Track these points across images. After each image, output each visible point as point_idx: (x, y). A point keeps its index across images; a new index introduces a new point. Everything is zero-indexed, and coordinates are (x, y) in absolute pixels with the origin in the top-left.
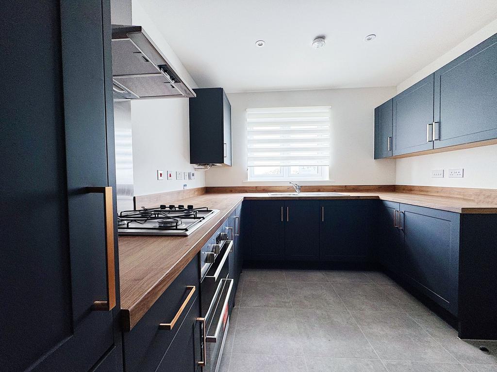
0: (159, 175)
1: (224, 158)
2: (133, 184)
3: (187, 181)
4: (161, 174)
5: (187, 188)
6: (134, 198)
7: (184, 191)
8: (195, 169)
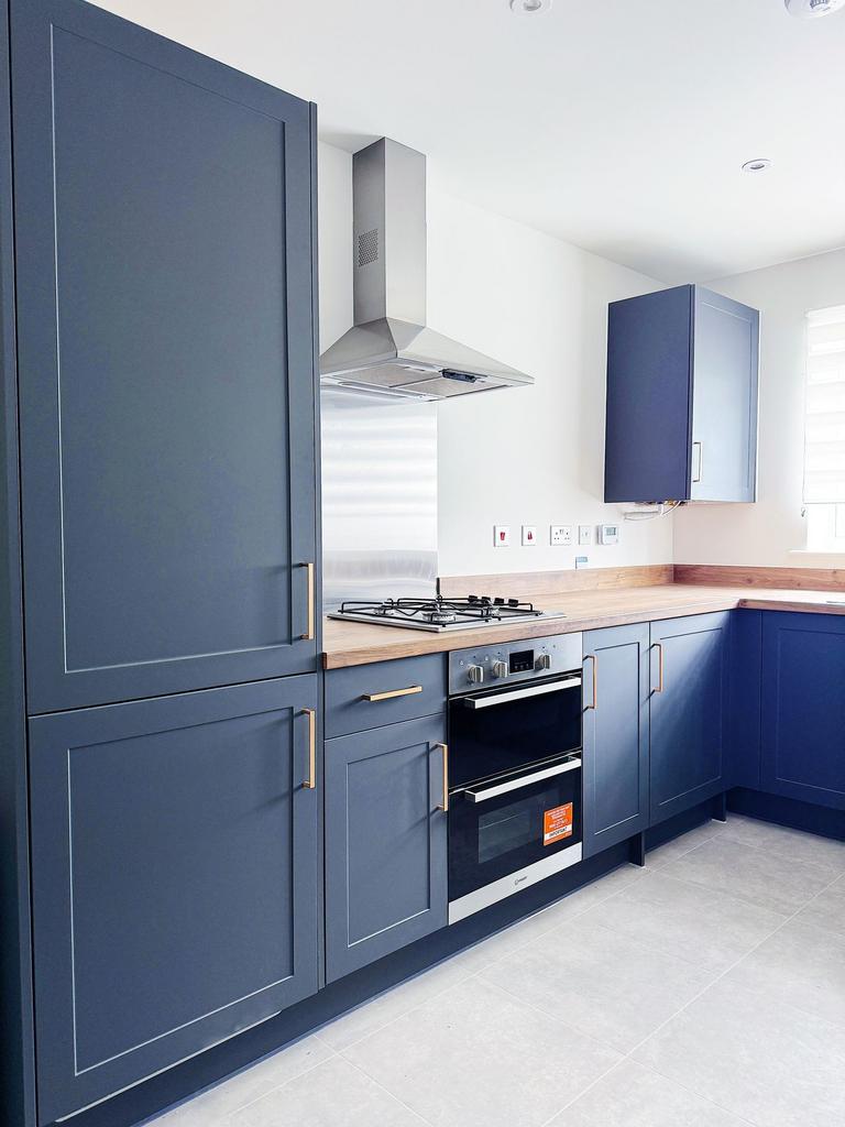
0: (498, 536)
1: (693, 484)
2: (435, 550)
3: (589, 547)
4: (502, 535)
5: (589, 565)
6: (438, 580)
7: (574, 574)
8: (626, 514)
